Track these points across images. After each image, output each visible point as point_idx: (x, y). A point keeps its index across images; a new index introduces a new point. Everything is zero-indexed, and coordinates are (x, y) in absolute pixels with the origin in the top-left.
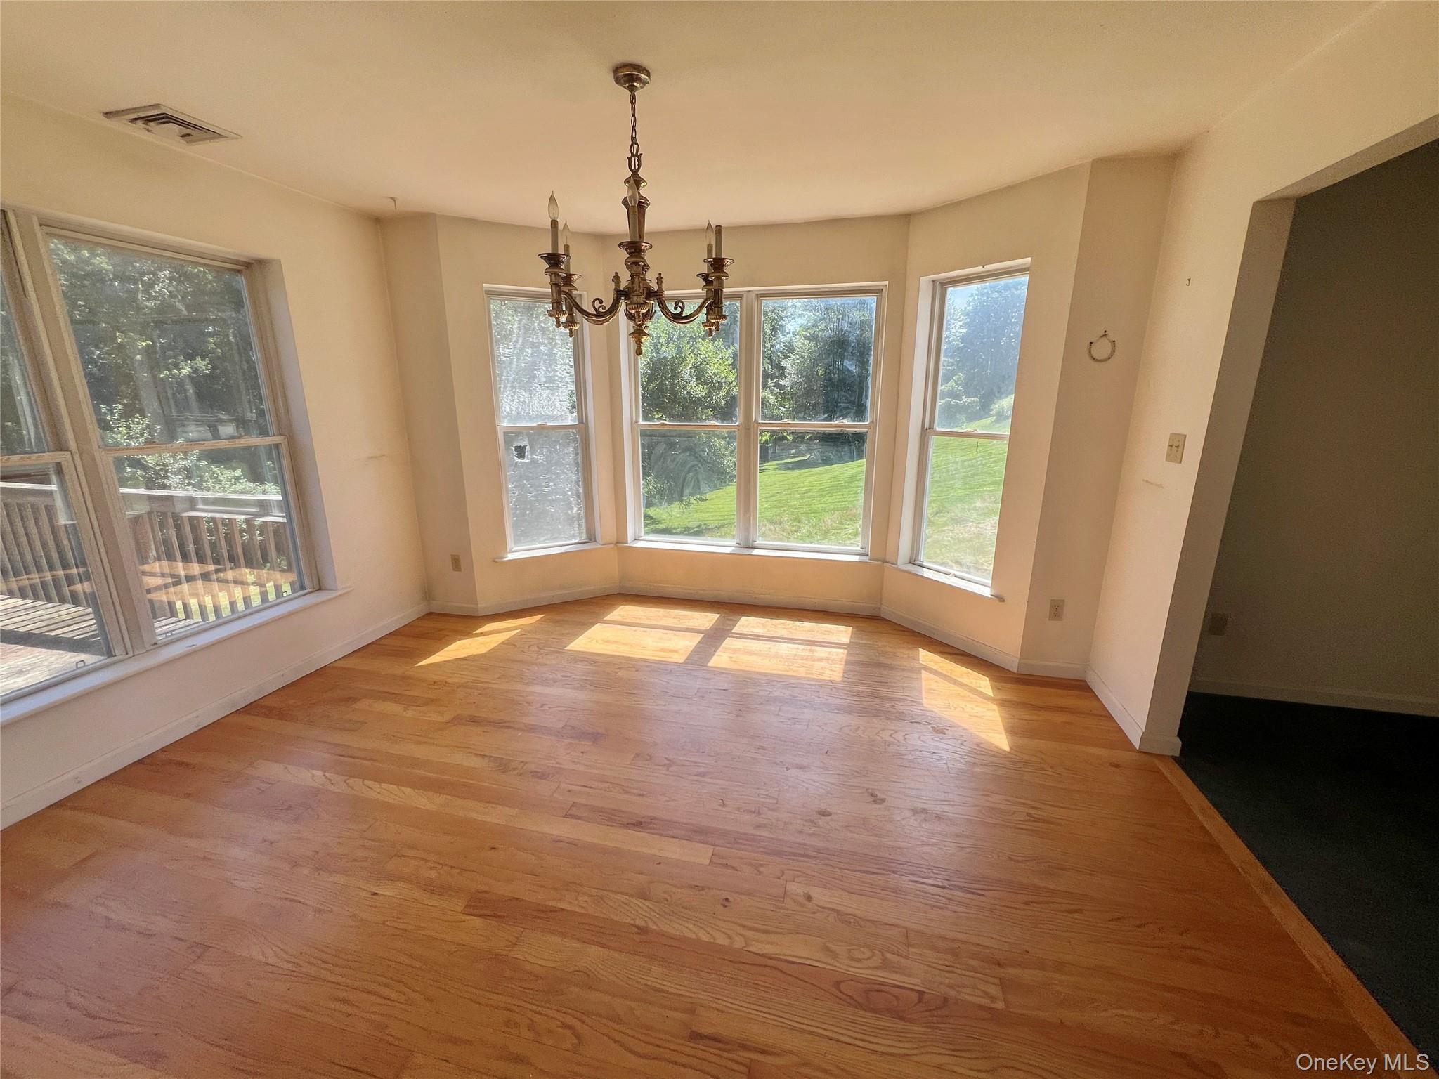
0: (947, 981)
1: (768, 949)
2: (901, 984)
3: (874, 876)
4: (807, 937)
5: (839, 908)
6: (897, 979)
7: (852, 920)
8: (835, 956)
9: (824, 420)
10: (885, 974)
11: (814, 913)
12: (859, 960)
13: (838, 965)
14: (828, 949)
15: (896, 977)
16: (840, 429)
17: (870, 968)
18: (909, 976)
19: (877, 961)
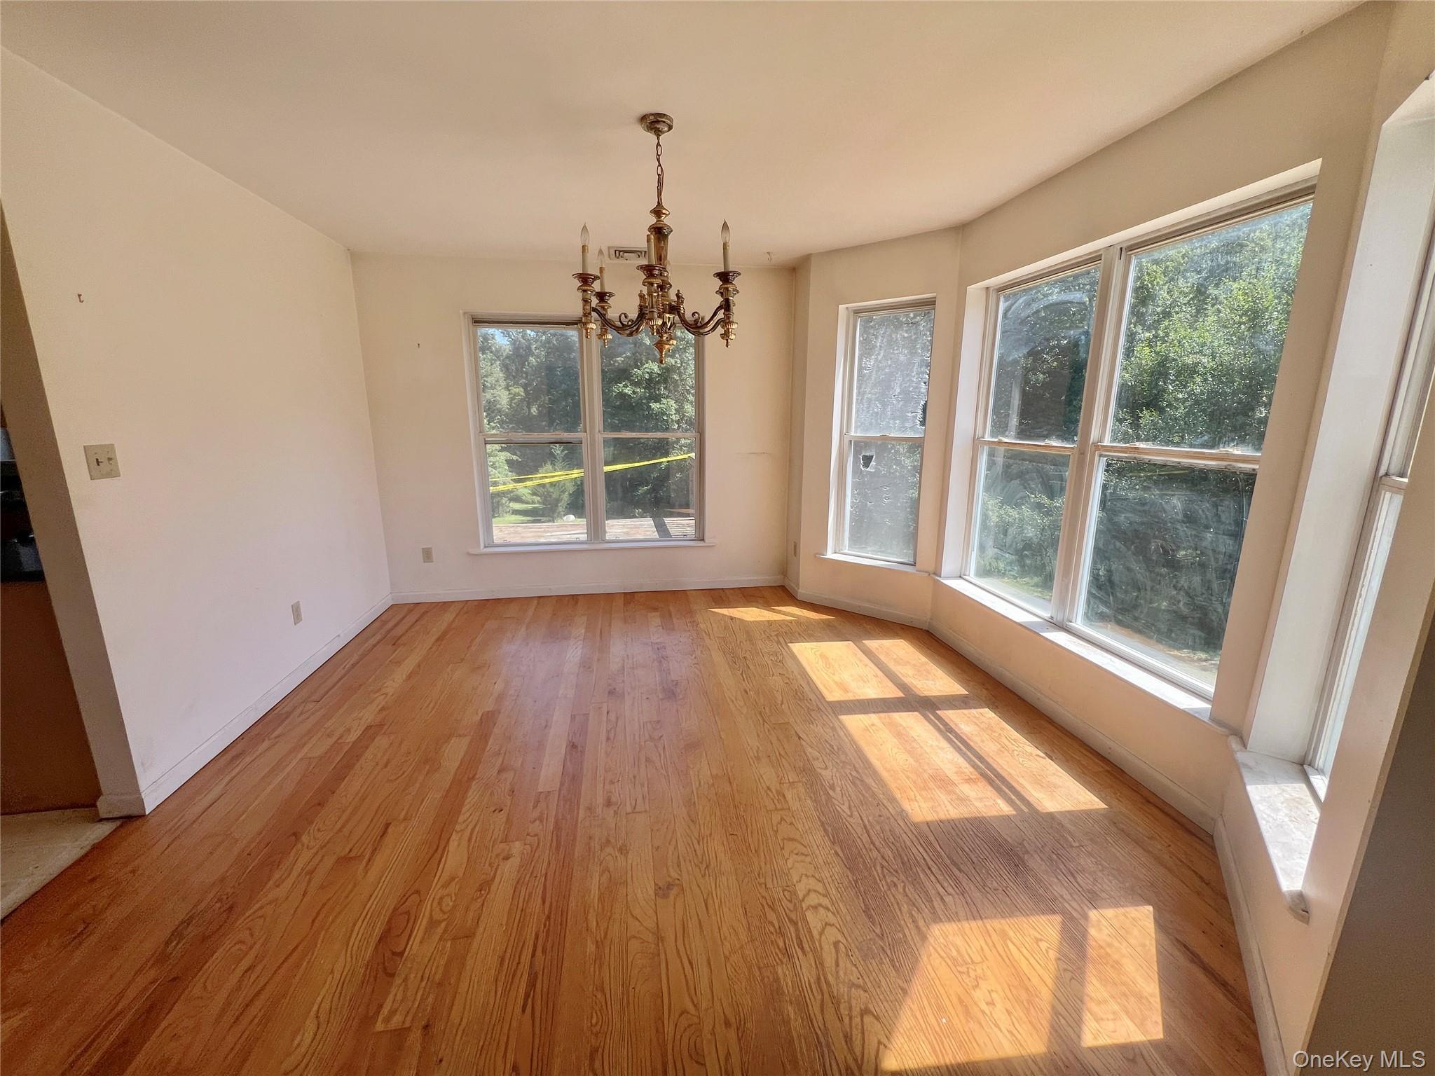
0: (412, 976)
1: (453, 845)
2: (413, 936)
3: (540, 901)
4: (464, 866)
5: (497, 880)
6: (419, 933)
7: (483, 892)
8: (446, 885)
9: (1203, 446)
10: (424, 923)
11: (490, 865)
12: (439, 903)
13: (436, 889)
14: (453, 879)
15: (420, 934)
16: (1225, 463)
17: (431, 911)
18: (421, 942)
19: (438, 916)
